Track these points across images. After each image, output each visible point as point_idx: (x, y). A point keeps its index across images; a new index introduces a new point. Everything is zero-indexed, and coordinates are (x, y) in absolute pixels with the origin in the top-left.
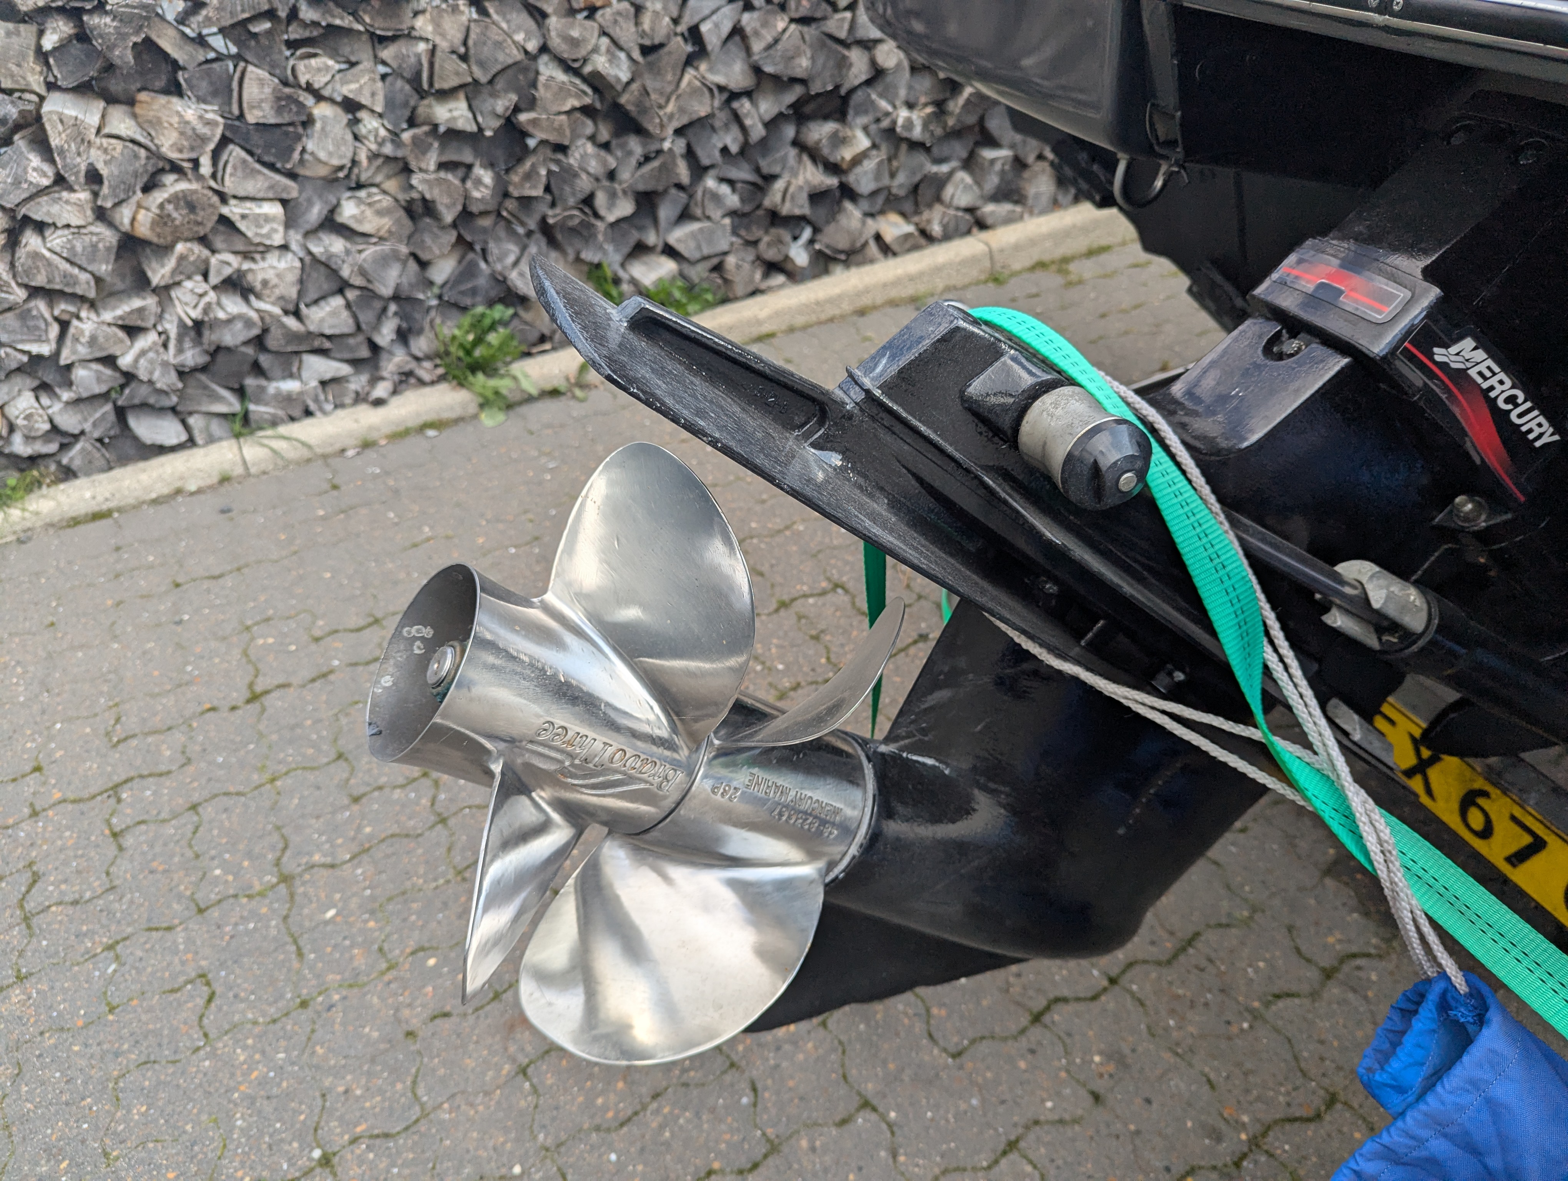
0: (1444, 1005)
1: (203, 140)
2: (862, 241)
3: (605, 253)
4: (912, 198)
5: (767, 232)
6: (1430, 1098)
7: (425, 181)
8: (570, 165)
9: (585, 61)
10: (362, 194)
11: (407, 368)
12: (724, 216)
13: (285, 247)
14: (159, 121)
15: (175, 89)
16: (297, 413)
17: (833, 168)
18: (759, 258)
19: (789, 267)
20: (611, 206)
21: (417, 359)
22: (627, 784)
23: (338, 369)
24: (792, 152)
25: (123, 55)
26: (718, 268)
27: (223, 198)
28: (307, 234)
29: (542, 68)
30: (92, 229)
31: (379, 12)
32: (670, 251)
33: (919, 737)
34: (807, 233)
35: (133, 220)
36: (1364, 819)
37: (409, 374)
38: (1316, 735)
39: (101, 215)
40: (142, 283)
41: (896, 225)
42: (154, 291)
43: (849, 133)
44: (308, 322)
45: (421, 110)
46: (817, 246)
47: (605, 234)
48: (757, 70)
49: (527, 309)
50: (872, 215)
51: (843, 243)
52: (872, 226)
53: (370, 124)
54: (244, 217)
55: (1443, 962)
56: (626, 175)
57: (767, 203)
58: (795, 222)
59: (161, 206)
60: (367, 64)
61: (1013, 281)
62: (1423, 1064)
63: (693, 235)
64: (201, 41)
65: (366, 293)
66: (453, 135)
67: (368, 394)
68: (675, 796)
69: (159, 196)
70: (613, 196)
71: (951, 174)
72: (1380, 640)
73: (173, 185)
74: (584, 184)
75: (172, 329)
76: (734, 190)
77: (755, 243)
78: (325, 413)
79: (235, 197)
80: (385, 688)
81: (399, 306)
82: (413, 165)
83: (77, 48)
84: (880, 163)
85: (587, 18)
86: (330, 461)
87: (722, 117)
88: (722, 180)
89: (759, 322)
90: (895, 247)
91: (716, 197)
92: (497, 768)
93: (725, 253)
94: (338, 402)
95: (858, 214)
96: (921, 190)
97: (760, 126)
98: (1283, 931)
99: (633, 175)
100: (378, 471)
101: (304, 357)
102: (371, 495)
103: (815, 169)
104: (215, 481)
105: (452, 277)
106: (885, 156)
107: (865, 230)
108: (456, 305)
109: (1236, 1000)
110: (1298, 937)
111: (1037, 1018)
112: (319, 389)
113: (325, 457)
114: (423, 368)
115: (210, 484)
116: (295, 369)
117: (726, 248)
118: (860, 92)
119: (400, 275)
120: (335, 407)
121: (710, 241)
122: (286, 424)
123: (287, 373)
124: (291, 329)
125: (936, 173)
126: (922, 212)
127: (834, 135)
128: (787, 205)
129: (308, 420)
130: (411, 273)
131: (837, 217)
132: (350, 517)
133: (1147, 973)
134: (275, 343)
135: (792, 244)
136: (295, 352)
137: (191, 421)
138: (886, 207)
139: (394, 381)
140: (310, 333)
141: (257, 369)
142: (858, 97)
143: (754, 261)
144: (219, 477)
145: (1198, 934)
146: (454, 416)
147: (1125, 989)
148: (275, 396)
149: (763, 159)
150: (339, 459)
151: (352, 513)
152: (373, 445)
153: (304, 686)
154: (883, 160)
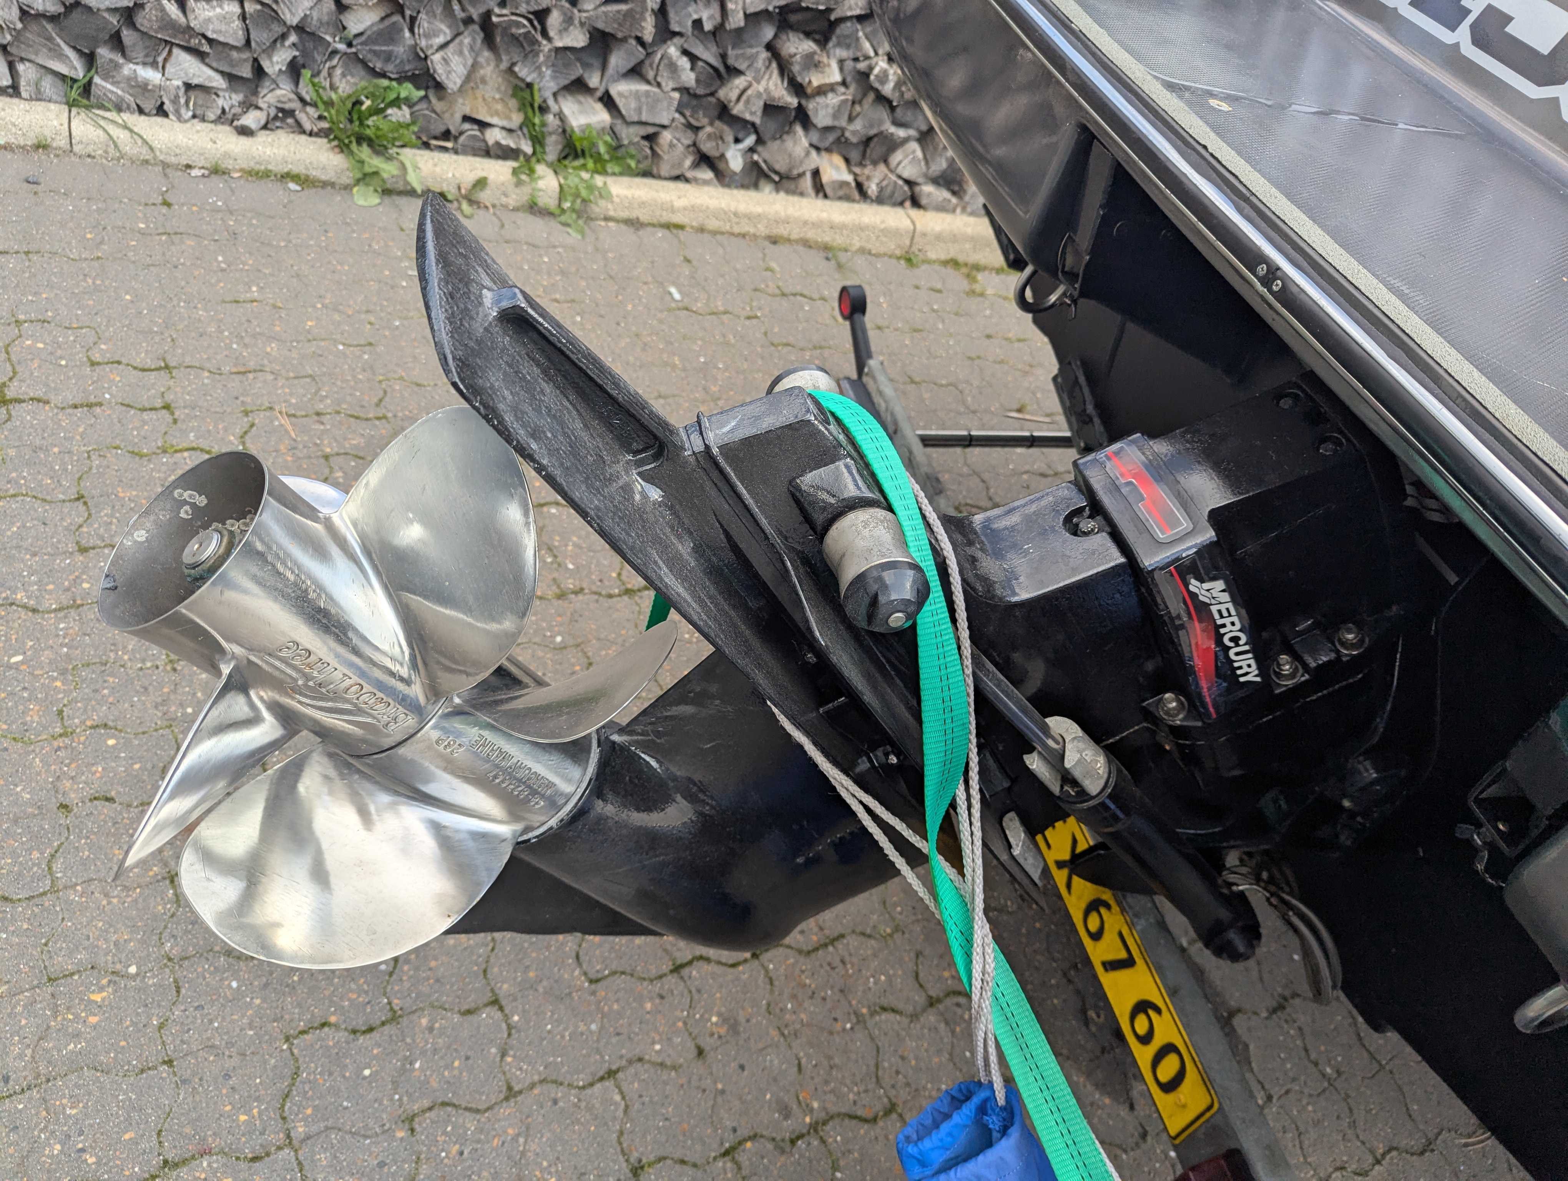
0: (982, 1109)
2: (801, 170)
3: (541, 75)
4: (861, 148)
5: (711, 124)
11: (287, 106)
12: (674, 89)
16: (148, 106)
17: (797, 88)
18: (694, 144)
19: (721, 166)
20: (563, 30)
21: (302, 100)
23: (209, 78)
24: (764, 55)
26: (650, 138)
32: (608, 101)
34: (750, 140)
36: (979, 947)
37: (290, 113)
41: (837, 168)
43: (825, 59)
44: (191, 17)
46: (756, 157)
47: (548, 57)
49: (440, 99)
50: (818, 149)
51: (781, 165)
52: (815, 160)
55: (994, 1078)
57: (722, 94)
58: (741, 125)
61: (924, 267)
62: (948, 1150)
63: (637, 95)
65: (267, 10)
67: (236, 117)
68: (399, 738)
70: (568, 20)
71: (906, 141)
72: (1062, 787)
76: (692, 69)
77: (696, 129)
78: (180, 119)
80: (136, 542)
81: (300, 38)
84: (845, 102)
86: (168, 171)
88: (685, 52)
89: (673, 210)
90: (828, 191)
91: (673, 67)
92: (226, 668)
93: (664, 127)
94: (198, 112)
95: (805, 142)
96: (872, 145)
97: (741, 15)
98: (913, 955)
99: (596, 8)
100: (220, 203)
101: (176, 51)
102: (204, 227)
103: (779, 82)
104: (29, 143)
105: (369, 33)
106: (850, 97)
107: (807, 161)
108: (364, 63)
109: (850, 1002)
110: (922, 964)
111: (677, 969)
112: (182, 92)
113: (165, 165)
114: (307, 114)
115: (22, 143)
116: (160, 59)
117: (666, 122)
118: (849, 24)
119: (311, 8)
120: (194, 116)
121: (652, 108)
122: (132, 113)
123: (151, 60)
124: (169, 16)
125: (892, 134)
126: (865, 166)
127: (810, 56)
128: (740, 106)
129: (159, 120)
130: (325, 10)
131: (785, 137)
132: (173, 243)
133: (787, 958)
134: (146, 22)
135: (733, 145)
136: (166, 41)
137: (21, 67)
138: (834, 147)
139: (269, 115)
140: (189, 27)
141: (116, 42)
142: (845, 28)
143: (689, 146)
144: (35, 141)
145: (842, 936)
146: (324, 178)
147: (763, 965)
148: (129, 79)
149: (733, 48)
150: (180, 173)
151: (176, 239)
152: (224, 173)
153: (63, 408)
154: (847, 100)
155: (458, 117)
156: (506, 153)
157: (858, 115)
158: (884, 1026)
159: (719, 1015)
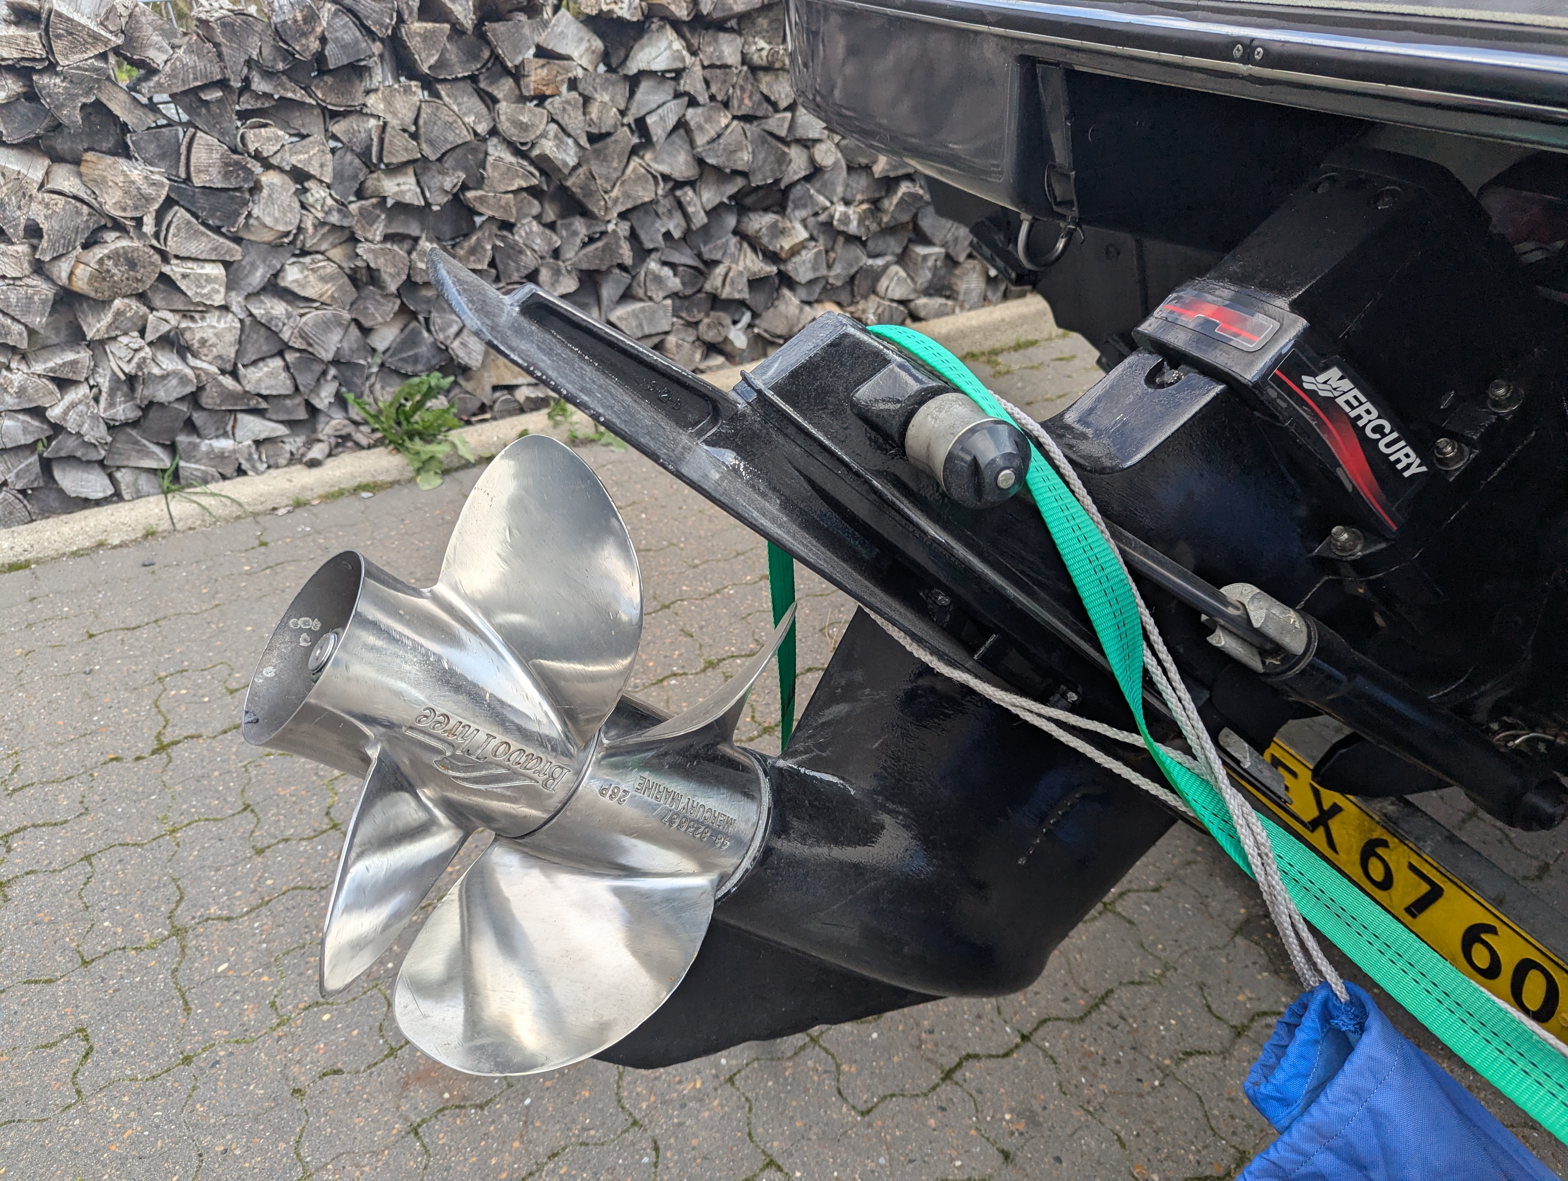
0: (1327, 1014)
1: (148, 200)
4: (848, 288)
5: (707, 315)
6: (1314, 1110)
7: (370, 251)
8: (516, 243)
9: (533, 145)
10: (307, 260)
11: (344, 432)
12: (665, 298)
13: (225, 308)
14: (104, 180)
15: (123, 151)
16: (229, 471)
17: (772, 257)
18: (698, 339)
19: (728, 348)
20: (555, 282)
21: (356, 423)
22: (511, 780)
23: (273, 430)
24: (734, 240)
25: (71, 115)
26: (659, 346)
27: (165, 257)
28: (248, 297)
29: (491, 150)
30: (28, 281)
31: (331, 89)
33: (816, 752)
34: (747, 318)
35: (72, 273)
36: (1241, 821)
37: (347, 438)
38: (1194, 738)
39: (39, 268)
40: (77, 337)
41: (831, 311)
42: (88, 346)
43: (789, 225)
44: (244, 382)
45: (369, 183)
46: (756, 330)
48: (700, 162)
49: (468, 379)
50: (809, 303)
51: (779, 328)
52: (810, 312)
53: (317, 193)
54: (184, 276)
55: (1323, 969)
56: (570, 254)
57: (708, 287)
58: (733, 307)
59: (101, 261)
60: (318, 136)
62: (1307, 1076)
63: (635, 314)
64: (152, 107)
65: (305, 355)
66: (402, 208)
67: (303, 455)
68: (561, 796)
69: (99, 252)
70: (557, 272)
71: (886, 267)
73: (113, 242)
74: (529, 260)
75: (104, 383)
76: (675, 275)
77: (696, 324)
78: (258, 473)
79: (177, 257)
80: (266, 678)
81: (339, 371)
82: (359, 234)
83: (24, 107)
84: (818, 253)
85: (536, 105)
86: (259, 519)
87: (665, 204)
88: (665, 263)
91: (658, 280)
92: (373, 753)
93: (667, 333)
94: (272, 462)
95: (796, 301)
96: (856, 282)
97: (702, 213)
98: (1195, 989)
99: (577, 254)
100: (308, 529)
101: (240, 416)
102: (300, 552)
103: (754, 257)
104: (139, 535)
105: (394, 345)
106: (822, 248)
107: (803, 317)
108: (397, 372)
109: (1148, 1058)
110: (1210, 994)
111: (948, 1075)
112: (253, 448)
113: (255, 515)
114: (361, 432)
115: (133, 537)
116: (229, 428)
117: (667, 328)
118: (799, 187)
119: (341, 341)
120: (269, 467)
121: (651, 321)
122: (217, 481)
123: (221, 431)
124: (227, 388)
125: (871, 266)
126: (857, 303)
127: (774, 226)
128: (727, 289)
129: (241, 479)
130: (353, 339)
131: (776, 303)
132: (276, 573)
133: (1060, 1031)
134: (210, 401)
135: (732, 327)
136: (230, 411)
137: (118, 475)
138: (823, 297)
139: (330, 444)
140: (246, 392)
141: (190, 426)
142: (797, 192)
143: (694, 342)
144: (144, 532)
145: (1111, 991)
146: (390, 479)
147: (1038, 1047)
148: (208, 453)
149: (705, 245)
150: (269, 517)
151: (278, 569)
152: (305, 504)
153: (215, 737)
154: (820, 251)
155: (488, 389)
156: (537, 404)
157: (834, 260)
158: (1196, 1072)
159: (1011, 1111)
